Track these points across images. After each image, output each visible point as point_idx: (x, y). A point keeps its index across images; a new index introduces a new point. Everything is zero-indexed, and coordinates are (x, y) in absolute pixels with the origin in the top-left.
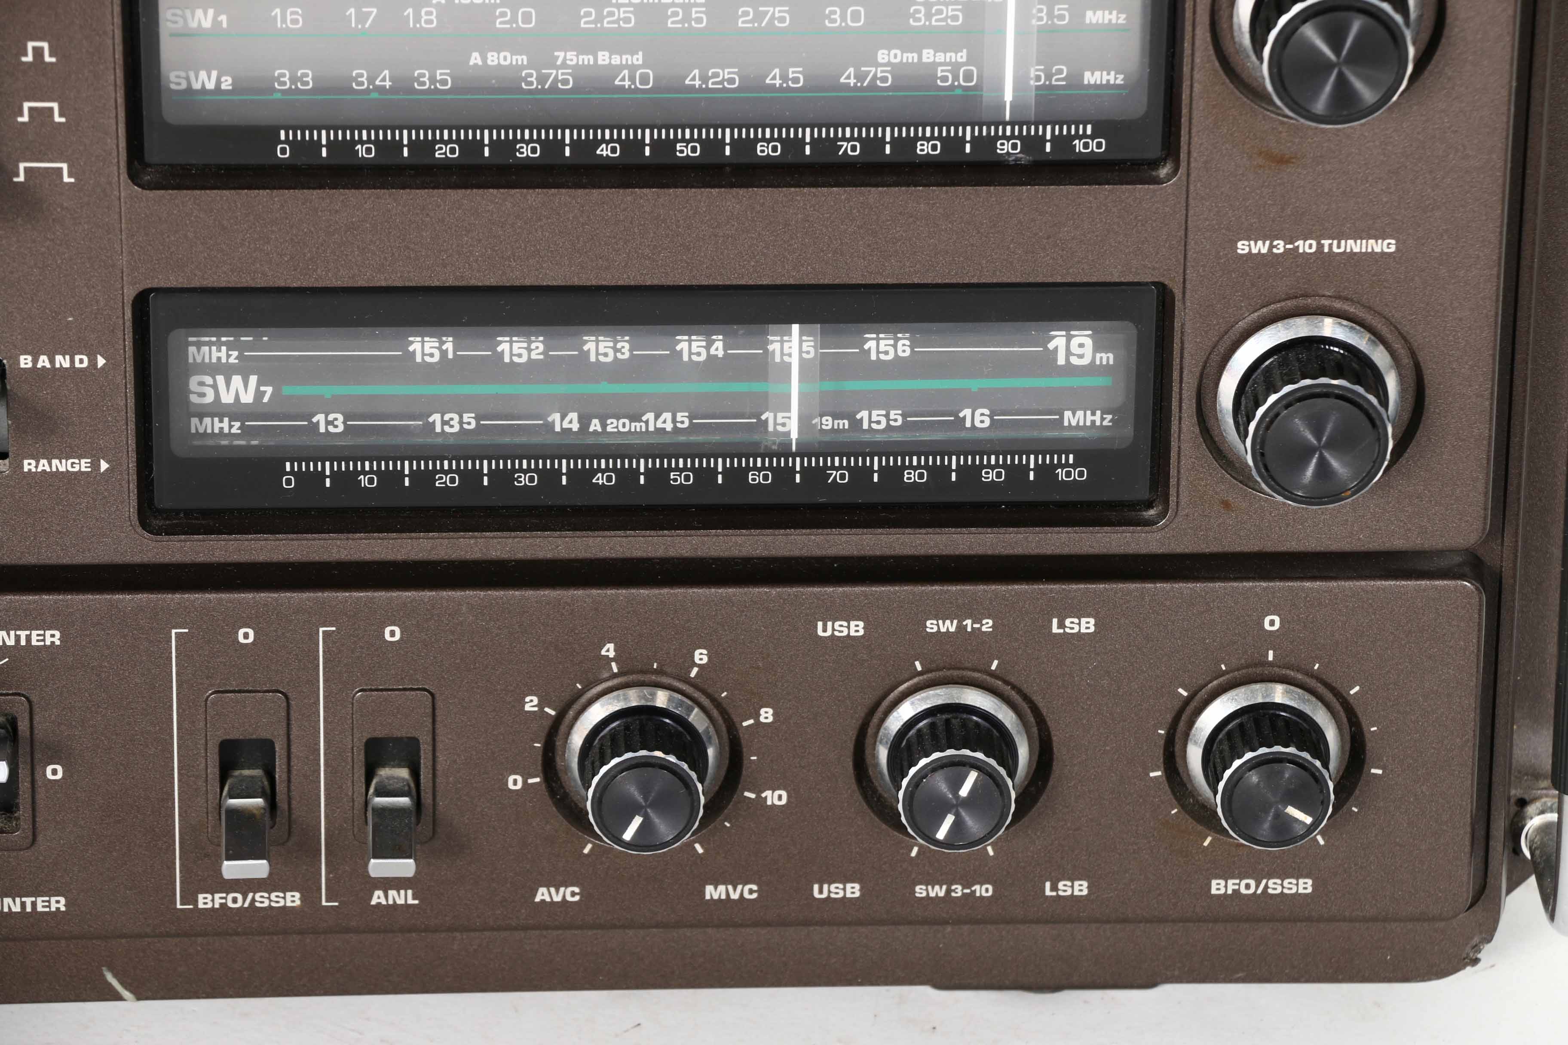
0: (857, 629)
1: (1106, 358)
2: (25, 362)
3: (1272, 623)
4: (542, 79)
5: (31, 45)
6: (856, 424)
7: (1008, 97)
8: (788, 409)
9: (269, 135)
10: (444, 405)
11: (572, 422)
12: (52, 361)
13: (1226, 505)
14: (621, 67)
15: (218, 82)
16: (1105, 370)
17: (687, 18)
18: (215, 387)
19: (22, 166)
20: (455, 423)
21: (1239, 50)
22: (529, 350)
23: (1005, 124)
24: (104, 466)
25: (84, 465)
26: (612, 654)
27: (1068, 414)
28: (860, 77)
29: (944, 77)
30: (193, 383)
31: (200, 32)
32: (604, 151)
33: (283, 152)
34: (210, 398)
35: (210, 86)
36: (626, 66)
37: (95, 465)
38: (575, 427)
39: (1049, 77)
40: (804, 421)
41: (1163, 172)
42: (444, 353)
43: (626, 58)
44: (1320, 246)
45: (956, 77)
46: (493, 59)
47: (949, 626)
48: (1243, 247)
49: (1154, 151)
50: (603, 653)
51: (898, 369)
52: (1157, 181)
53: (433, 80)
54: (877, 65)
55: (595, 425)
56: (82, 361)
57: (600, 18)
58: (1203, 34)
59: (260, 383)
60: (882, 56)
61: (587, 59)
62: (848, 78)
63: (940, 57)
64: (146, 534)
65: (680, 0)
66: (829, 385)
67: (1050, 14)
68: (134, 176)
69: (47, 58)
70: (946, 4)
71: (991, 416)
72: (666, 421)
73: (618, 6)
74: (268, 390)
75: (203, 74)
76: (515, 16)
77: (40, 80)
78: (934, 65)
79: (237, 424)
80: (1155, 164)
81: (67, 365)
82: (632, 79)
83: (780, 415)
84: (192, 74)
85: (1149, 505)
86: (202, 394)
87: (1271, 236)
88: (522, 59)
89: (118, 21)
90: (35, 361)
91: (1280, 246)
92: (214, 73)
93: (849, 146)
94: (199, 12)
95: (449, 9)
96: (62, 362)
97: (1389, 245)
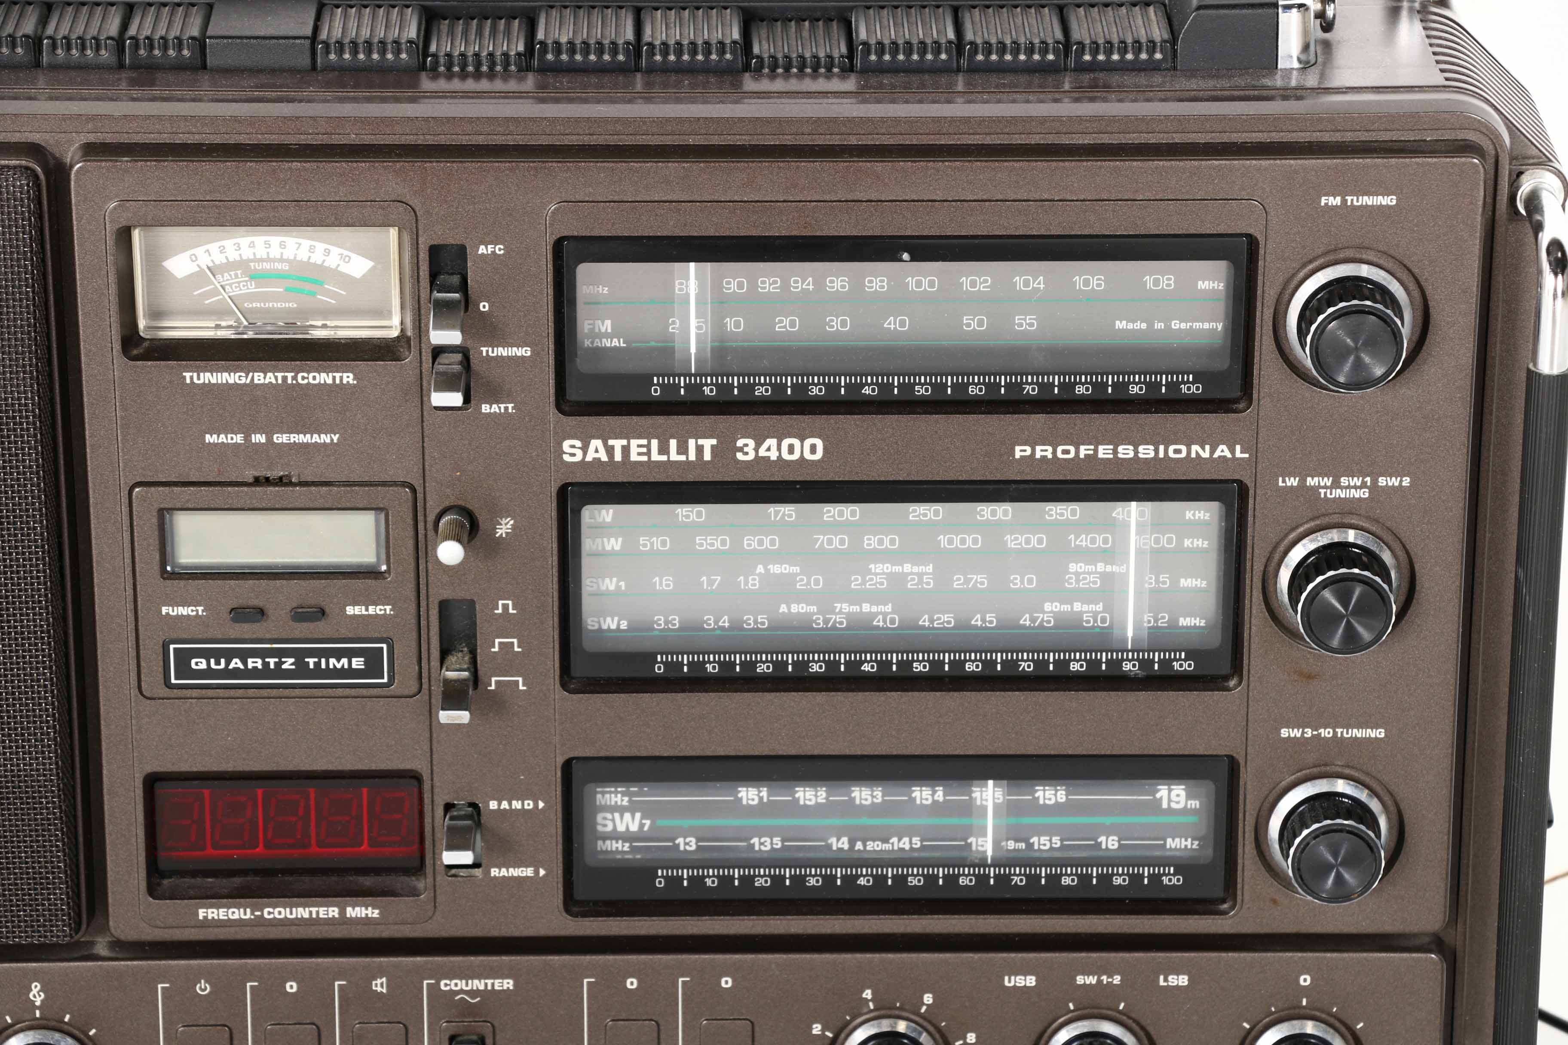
0: (1031, 981)
1: (1194, 804)
2: (493, 805)
3: (1305, 980)
4: (826, 621)
5: (501, 602)
6: (1030, 846)
7: (1130, 634)
8: (985, 835)
9: (650, 658)
10: (761, 832)
11: (844, 843)
12: (510, 804)
13: (1274, 901)
14: (878, 614)
15: (619, 625)
16: (1194, 812)
17: (921, 581)
18: (613, 820)
19: (494, 679)
20: (768, 844)
21: (1281, 605)
22: (816, 796)
23: (1128, 651)
24: (542, 872)
25: (529, 872)
26: (869, 997)
27: (1169, 840)
28: (1033, 620)
29: (1088, 620)
30: (599, 818)
31: (607, 593)
32: (866, 667)
33: (660, 670)
34: (610, 828)
35: (613, 627)
36: (881, 613)
37: (537, 872)
38: (846, 847)
39: (1156, 621)
40: (996, 844)
41: (1232, 683)
42: (761, 798)
43: (881, 608)
44: (1335, 733)
45: (1095, 621)
46: (795, 608)
47: (1092, 980)
48: (1284, 733)
49: (1226, 670)
50: (864, 996)
51: (1057, 809)
52: (1228, 689)
53: (756, 622)
54: (1044, 612)
55: (859, 846)
56: (529, 805)
57: (864, 582)
58: (1257, 595)
59: (642, 818)
60: (1047, 607)
61: (855, 608)
62: (1025, 621)
63: (1085, 608)
64: (569, 917)
65: (916, 569)
66: (1013, 820)
67: (1157, 581)
68: (564, 686)
69: (511, 611)
70: (1089, 573)
71: (1119, 841)
72: (905, 844)
73: (876, 574)
74: (648, 823)
75: (609, 619)
76: (808, 583)
77: (506, 625)
78: (1081, 613)
79: (627, 845)
80: (1226, 678)
81: (519, 807)
82: (885, 621)
83: (980, 840)
84: (602, 619)
85: (1224, 901)
86: (605, 826)
87: (1302, 726)
88: (813, 609)
89: (556, 586)
90: (499, 805)
91: (1309, 732)
92: (616, 619)
93: (1026, 667)
94: (607, 580)
95: (767, 577)
96: (517, 805)
97: (1380, 733)
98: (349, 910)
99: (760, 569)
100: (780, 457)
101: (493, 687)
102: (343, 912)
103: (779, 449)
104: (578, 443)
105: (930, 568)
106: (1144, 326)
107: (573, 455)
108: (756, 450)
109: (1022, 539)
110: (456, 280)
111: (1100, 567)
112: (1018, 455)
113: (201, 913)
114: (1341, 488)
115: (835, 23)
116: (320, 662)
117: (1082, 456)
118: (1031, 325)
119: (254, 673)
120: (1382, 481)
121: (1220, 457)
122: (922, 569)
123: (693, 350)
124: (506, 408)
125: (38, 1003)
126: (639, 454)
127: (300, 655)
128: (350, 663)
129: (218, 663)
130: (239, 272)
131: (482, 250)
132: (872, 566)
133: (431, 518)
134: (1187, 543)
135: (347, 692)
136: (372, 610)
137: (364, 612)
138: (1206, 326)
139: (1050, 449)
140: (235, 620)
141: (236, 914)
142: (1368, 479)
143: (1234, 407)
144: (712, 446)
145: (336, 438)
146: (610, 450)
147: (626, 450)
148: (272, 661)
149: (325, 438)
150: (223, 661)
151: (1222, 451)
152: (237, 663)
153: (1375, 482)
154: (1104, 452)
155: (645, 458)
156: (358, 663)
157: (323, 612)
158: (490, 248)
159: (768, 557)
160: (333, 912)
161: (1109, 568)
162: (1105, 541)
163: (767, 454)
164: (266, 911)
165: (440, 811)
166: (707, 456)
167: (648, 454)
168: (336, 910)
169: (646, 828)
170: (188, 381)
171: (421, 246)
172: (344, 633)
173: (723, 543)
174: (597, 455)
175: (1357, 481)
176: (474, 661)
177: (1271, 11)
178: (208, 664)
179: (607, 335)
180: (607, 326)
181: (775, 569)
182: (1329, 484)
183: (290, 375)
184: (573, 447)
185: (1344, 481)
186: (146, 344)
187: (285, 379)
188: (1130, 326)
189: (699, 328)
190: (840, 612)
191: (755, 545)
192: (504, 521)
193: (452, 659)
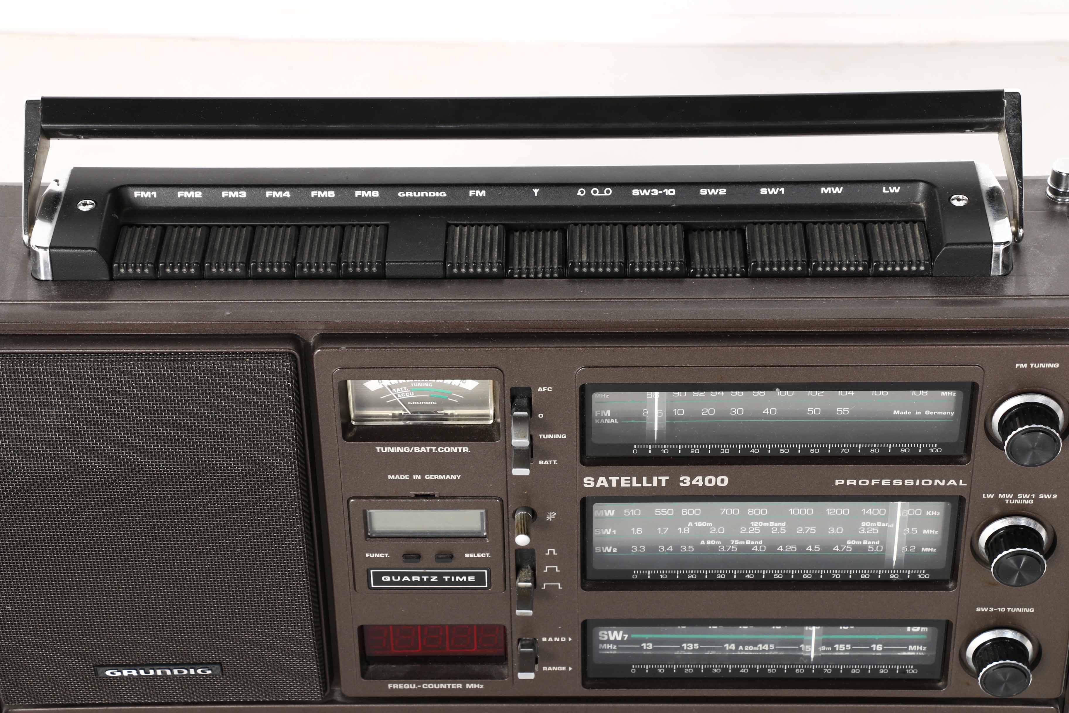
1: (925, 629)
2: (544, 639)
4: (726, 549)
5: (549, 550)
6: (834, 650)
7: (895, 558)
8: (810, 644)
9: (630, 572)
12: (553, 639)
13: (968, 684)
14: (754, 545)
15: (612, 550)
16: (925, 633)
17: (779, 530)
18: (608, 635)
19: (545, 584)
20: (691, 646)
21: (982, 557)
23: (893, 569)
24: (570, 669)
25: (564, 669)
27: (910, 646)
28: (840, 548)
29: (871, 550)
30: (600, 634)
31: (606, 536)
32: (748, 576)
33: (635, 577)
34: (606, 638)
35: (609, 551)
36: (756, 545)
37: (567, 669)
38: (734, 648)
39: (909, 548)
40: (816, 650)
41: (951, 587)
43: (757, 542)
44: (1007, 610)
45: (875, 549)
46: (709, 542)
48: (978, 610)
49: (947, 577)
51: (849, 632)
52: (947, 589)
53: (687, 549)
54: (846, 545)
55: (741, 647)
56: (563, 639)
58: (968, 547)
59: (623, 634)
60: (849, 542)
61: (742, 543)
62: (836, 548)
63: (870, 543)
64: (585, 688)
65: (776, 524)
66: (825, 637)
67: (910, 531)
68: (583, 587)
69: (554, 554)
70: (873, 527)
71: (883, 647)
72: (766, 647)
73: (754, 527)
74: (626, 636)
75: (607, 548)
76: (717, 531)
77: (551, 560)
78: (868, 545)
79: (615, 646)
80: (947, 582)
81: (558, 641)
82: (758, 548)
83: (807, 647)
84: (603, 548)
85: (939, 681)
86: (603, 637)
87: (988, 606)
88: (719, 543)
89: (579, 543)
90: (548, 639)
91: (992, 610)
92: (611, 548)
93: (836, 576)
94: (606, 530)
95: (694, 528)
96: (557, 639)
97: (1032, 610)
98: (467, 685)
99: (690, 524)
100: (704, 485)
101: (544, 588)
102: (464, 686)
103: (703, 481)
104: (592, 479)
105: (784, 524)
106: (909, 413)
107: (590, 484)
108: (691, 481)
109: (836, 511)
110: (525, 401)
111: (879, 524)
112: (837, 483)
113: (390, 686)
114: (1018, 499)
115: (736, 232)
116: (451, 578)
117: (873, 484)
118: (846, 412)
119: (416, 583)
120: (1041, 496)
121: (950, 485)
122: (780, 524)
123: (656, 429)
124: (553, 462)
126: (626, 483)
127: (440, 575)
128: (467, 579)
129: (396, 578)
130: (405, 388)
131: (540, 389)
132: (752, 523)
133: (511, 512)
134: (928, 513)
135: (466, 591)
136: (479, 555)
137: (475, 556)
138: (945, 413)
139: (855, 481)
140: (406, 559)
141: (407, 686)
142: (1033, 495)
143: (960, 460)
144: (666, 480)
145: (459, 477)
146: (610, 482)
147: (618, 482)
148: (425, 578)
149: (453, 477)
150: (399, 577)
151: (952, 482)
152: (406, 578)
153: (1037, 496)
154: (885, 482)
155: (629, 485)
156: (471, 579)
157: (452, 557)
158: (544, 389)
159: (694, 519)
160: (459, 686)
161: (884, 525)
162: (882, 512)
163: (697, 483)
164: (424, 685)
165: (515, 642)
166: (663, 484)
167: (631, 483)
168: (461, 685)
169: (625, 639)
170: (378, 451)
171: (506, 388)
172: (464, 565)
173: (670, 512)
174: (602, 484)
175: (1027, 496)
176: (534, 575)
177: (989, 246)
178: (391, 579)
179: (607, 417)
180: (608, 413)
181: (699, 524)
182: (1011, 497)
183: (434, 448)
184: (589, 480)
185: (1020, 496)
186: (355, 429)
187: (431, 450)
188: (902, 413)
189: (659, 414)
190: (734, 544)
191: (687, 513)
192: (551, 514)
193: (522, 574)
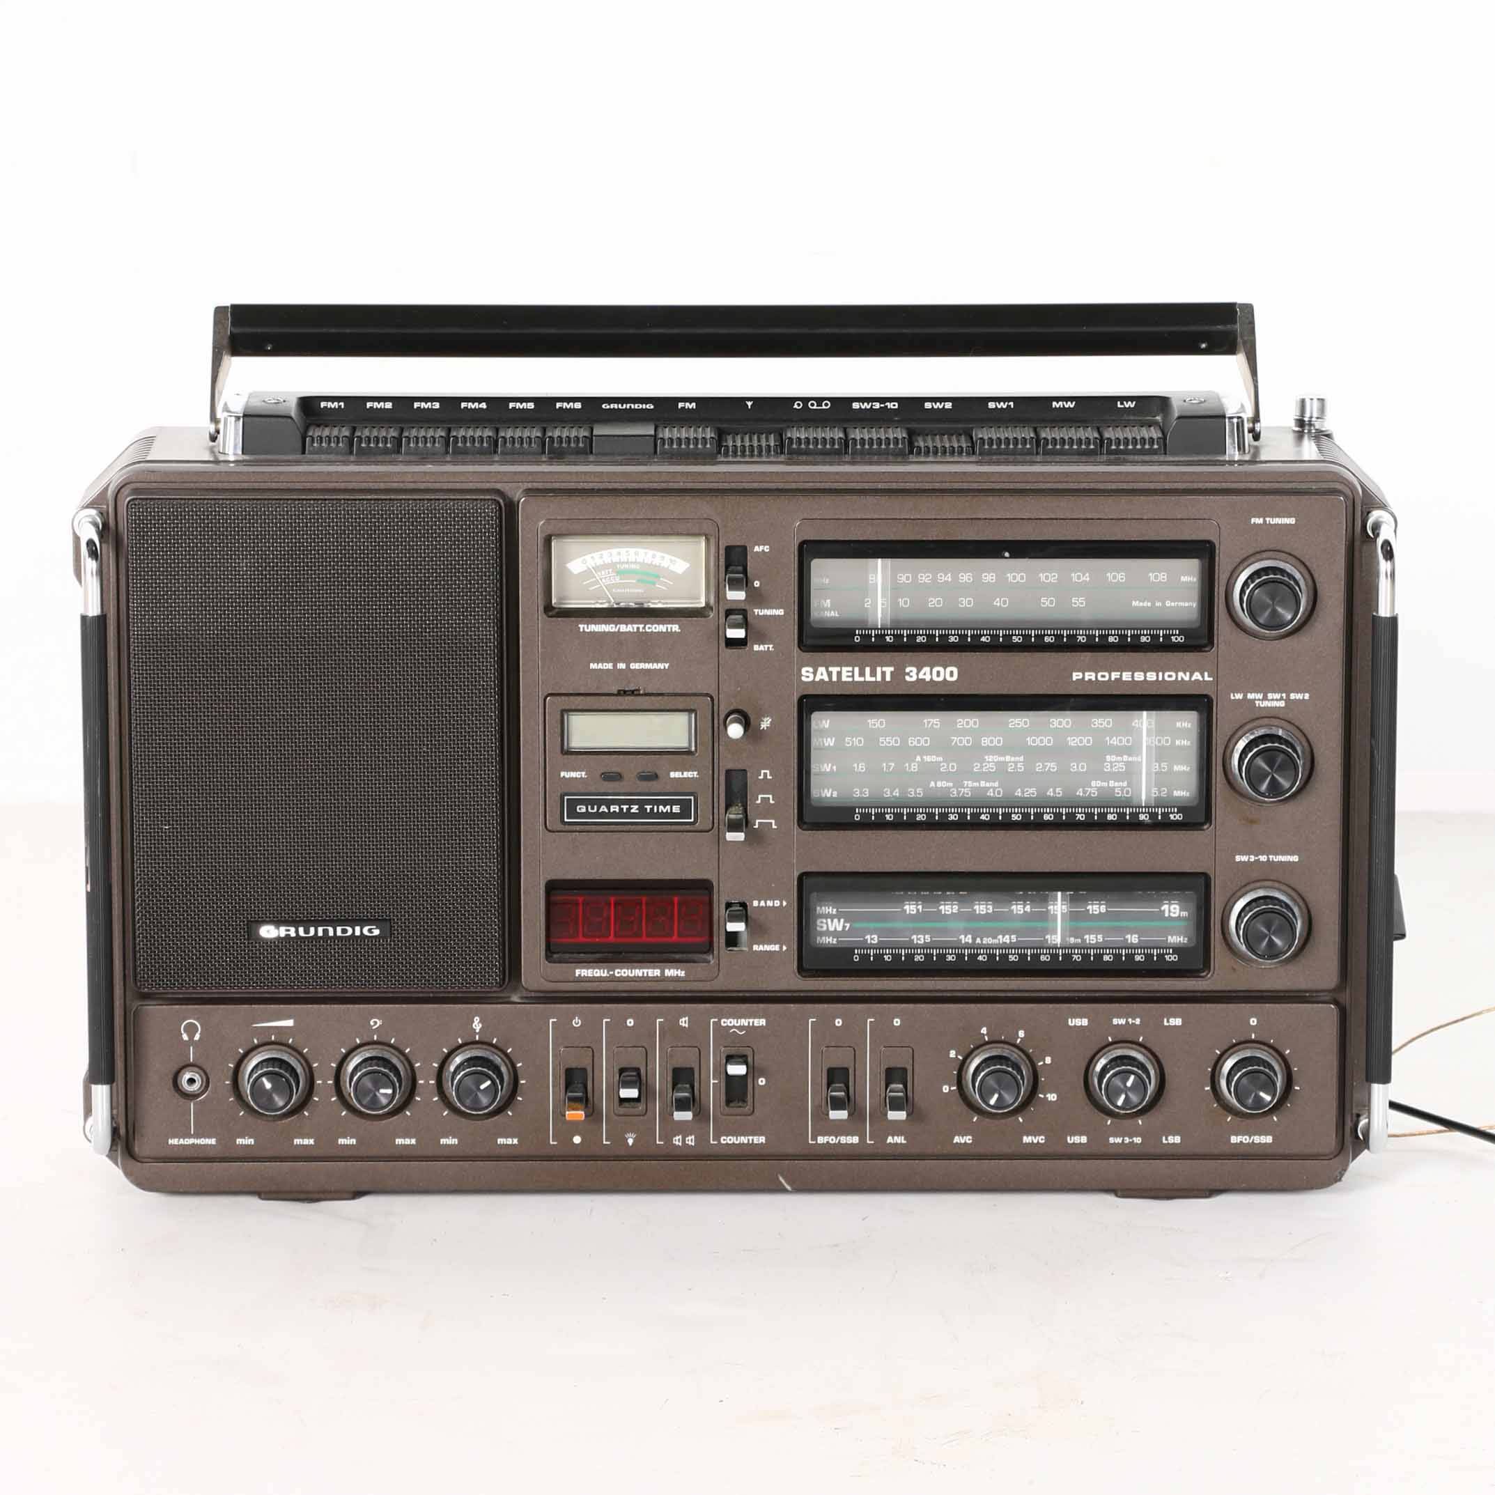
0: (1085, 1022)
1: (1184, 914)
2: (755, 903)
3: (1253, 1021)
4: (959, 793)
5: (763, 772)
6: (1084, 940)
7: (1144, 798)
8: (1056, 933)
9: (851, 810)
10: (918, 931)
11: (969, 939)
12: (766, 903)
13: (1234, 969)
14: (989, 788)
15: (832, 794)
16: (1185, 919)
17: (1016, 767)
18: (827, 923)
19: (757, 821)
20: (922, 939)
21: (1234, 775)
22: (952, 909)
23: (1142, 807)
24: (784, 948)
25: (776, 948)
26: (985, 1032)
27: (1170, 937)
28: (1085, 792)
29: (1118, 793)
30: (818, 922)
31: (825, 773)
32: (983, 817)
33: (857, 818)
34: (825, 928)
35: (829, 795)
36: (991, 787)
37: (781, 948)
38: (970, 941)
39: (1160, 793)
40: (1063, 939)
41: (1205, 827)
42: (918, 910)
43: (992, 784)
44: (1268, 858)
45: (1122, 793)
46: (939, 784)
47: (1122, 1021)
48: (1238, 858)
49: (1202, 820)
50: (982, 1032)
51: (1101, 916)
52: (1203, 830)
53: (916, 793)
54: (1091, 787)
55: (978, 941)
56: (777, 903)
57: (982, 767)
58: (1220, 768)
59: (844, 922)
60: (1093, 783)
61: (976, 784)
62: (1080, 793)
63: (1116, 784)
64: (799, 977)
65: (1013, 759)
66: (1073, 924)
67: (1160, 767)
68: (800, 825)
69: (768, 777)
70: (1118, 762)
71: (1138, 937)
72: (1007, 938)
73: (989, 762)
74: (848, 925)
75: (826, 791)
76: (948, 767)
77: (766, 786)
78: (1114, 788)
79: (835, 940)
80: (1202, 823)
81: (771, 905)
82: (994, 792)
83: (1053, 935)
84: (821, 790)
85: (1203, 969)
86: (822, 927)
87: (1249, 854)
88: (951, 784)
90: (759, 903)
91: (1253, 858)
92: (830, 790)
93: (1081, 816)
94: (826, 765)
95: (922, 763)
96: (770, 903)
97: (1295, 858)
98: (667, 971)
99: (918, 758)
100: (931, 679)
102: (662, 973)
103: (931, 674)
104: (811, 669)
105: (1021, 759)
106: (1149, 604)
107: (808, 677)
108: (917, 674)
109: (1077, 740)
110: (740, 568)
111: (1125, 758)
112: (1074, 678)
113: (578, 972)
114: (1269, 700)
115: (963, 436)
116: (653, 808)
117: (1113, 679)
118: (1082, 603)
119: (614, 815)
120: (1293, 696)
121: (1196, 680)
122: (1017, 759)
123: (880, 615)
124: (768, 648)
125: (477, 1031)
126: (848, 676)
127: (641, 803)
128: (671, 809)
129: (593, 809)
130: (610, 570)
131: (757, 549)
132: (986, 757)
133: (722, 717)
134: (1178, 742)
135: (669, 827)
136: (685, 774)
137: (681, 776)
138: (1187, 604)
139: (1094, 674)
140: (605, 779)
141: (598, 972)
142: (1284, 695)
143: (1203, 649)
144: (891, 672)
145: (667, 666)
146: (830, 674)
147: (839, 674)
148: (625, 807)
149: (660, 666)
150: (596, 807)
151: (1197, 676)
152: (604, 809)
153: (1288, 696)
154: (1126, 676)
155: (850, 679)
156: (676, 809)
157: (656, 775)
158: (761, 547)
159: (923, 751)
160: (656, 972)
161: (1130, 759)
162: (1128, 741)
163: (924, 677)
164: (616, 971)
165: (723, 906)
166: (888, 678)
167: (853, 676)
168: (659, 971)
170: (581, 630)
171: (721, 547)
172: (669, 789)
173: (896, 741)
174: (822, 677)
175: (1277, 696)
176: (745, 811)
177: (1221, 420)
178: (587, 809)
179: (827, 609)
180: (828, 603)
181: (928, 759)
182: (1261, 698)
183: (641, 626)
184: (808, 672)
185: (1270, 696)
186: (557, 610)
187: (638, 628)
188: (1141, 604)
189: (883, 604)
191: (915, 743)
192: (765, 719)
193: (733, 809)
